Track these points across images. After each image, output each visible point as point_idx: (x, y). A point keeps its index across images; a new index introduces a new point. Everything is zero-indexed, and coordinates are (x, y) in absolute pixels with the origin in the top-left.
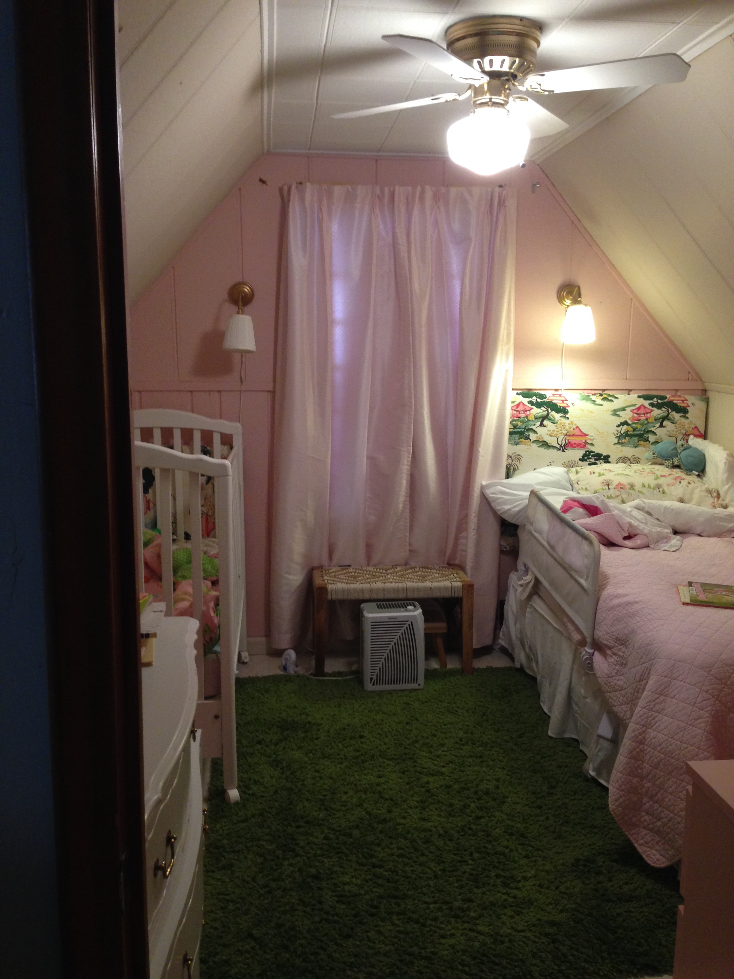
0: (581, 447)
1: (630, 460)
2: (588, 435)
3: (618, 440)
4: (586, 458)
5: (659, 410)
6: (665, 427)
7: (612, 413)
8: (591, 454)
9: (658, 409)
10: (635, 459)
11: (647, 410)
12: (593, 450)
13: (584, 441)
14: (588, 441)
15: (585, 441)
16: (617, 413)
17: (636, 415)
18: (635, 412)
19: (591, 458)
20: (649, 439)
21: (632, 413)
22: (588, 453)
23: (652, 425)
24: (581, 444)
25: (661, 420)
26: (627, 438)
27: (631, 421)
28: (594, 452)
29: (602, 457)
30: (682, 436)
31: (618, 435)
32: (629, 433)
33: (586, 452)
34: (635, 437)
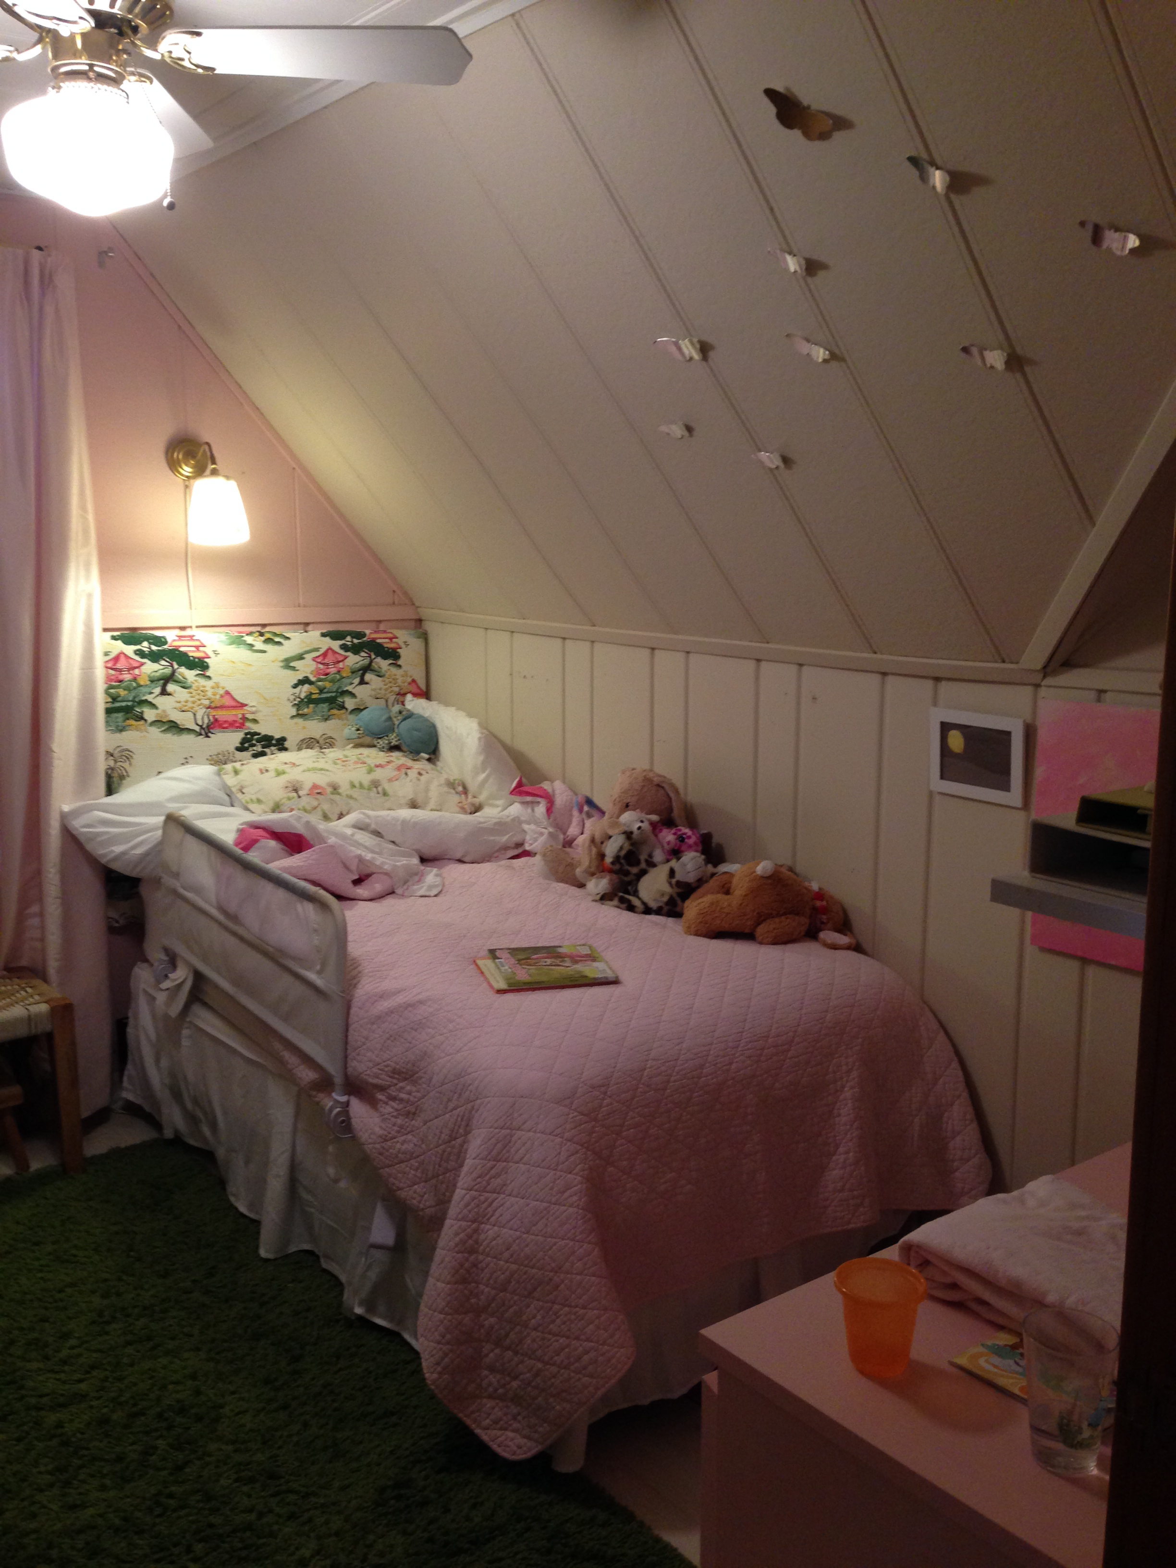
0: (237, 727)
1: (318, 743)
2: (246, 705)
3: (298, 710)
4: (246, 745)
5: (357, 656)
6: (367, 683)
7: (282, 664)
8: (256, 737)
9: (355, 654)
10: (327, 741)
11: (337, 656)
12: (258, 731)
13: (240, 716)
14: (247, 716)
15: (243, 715)
16: (292, 664)
17: (321, 666)
18: (319, 660)
19: (254, 745)
20: (347, 705)
21: (315, 663)
22: (249, 736)
23: (348, 681)
24: (235, 721)
25: (361, 672)
26: (311, 706)
27: (315, 677)
28: (259, 734)
29: (274, 742)
30: (395, 696)
31: (296, 702)
32: (314, 696)
33: (246, 734)
34: (324, 703)
